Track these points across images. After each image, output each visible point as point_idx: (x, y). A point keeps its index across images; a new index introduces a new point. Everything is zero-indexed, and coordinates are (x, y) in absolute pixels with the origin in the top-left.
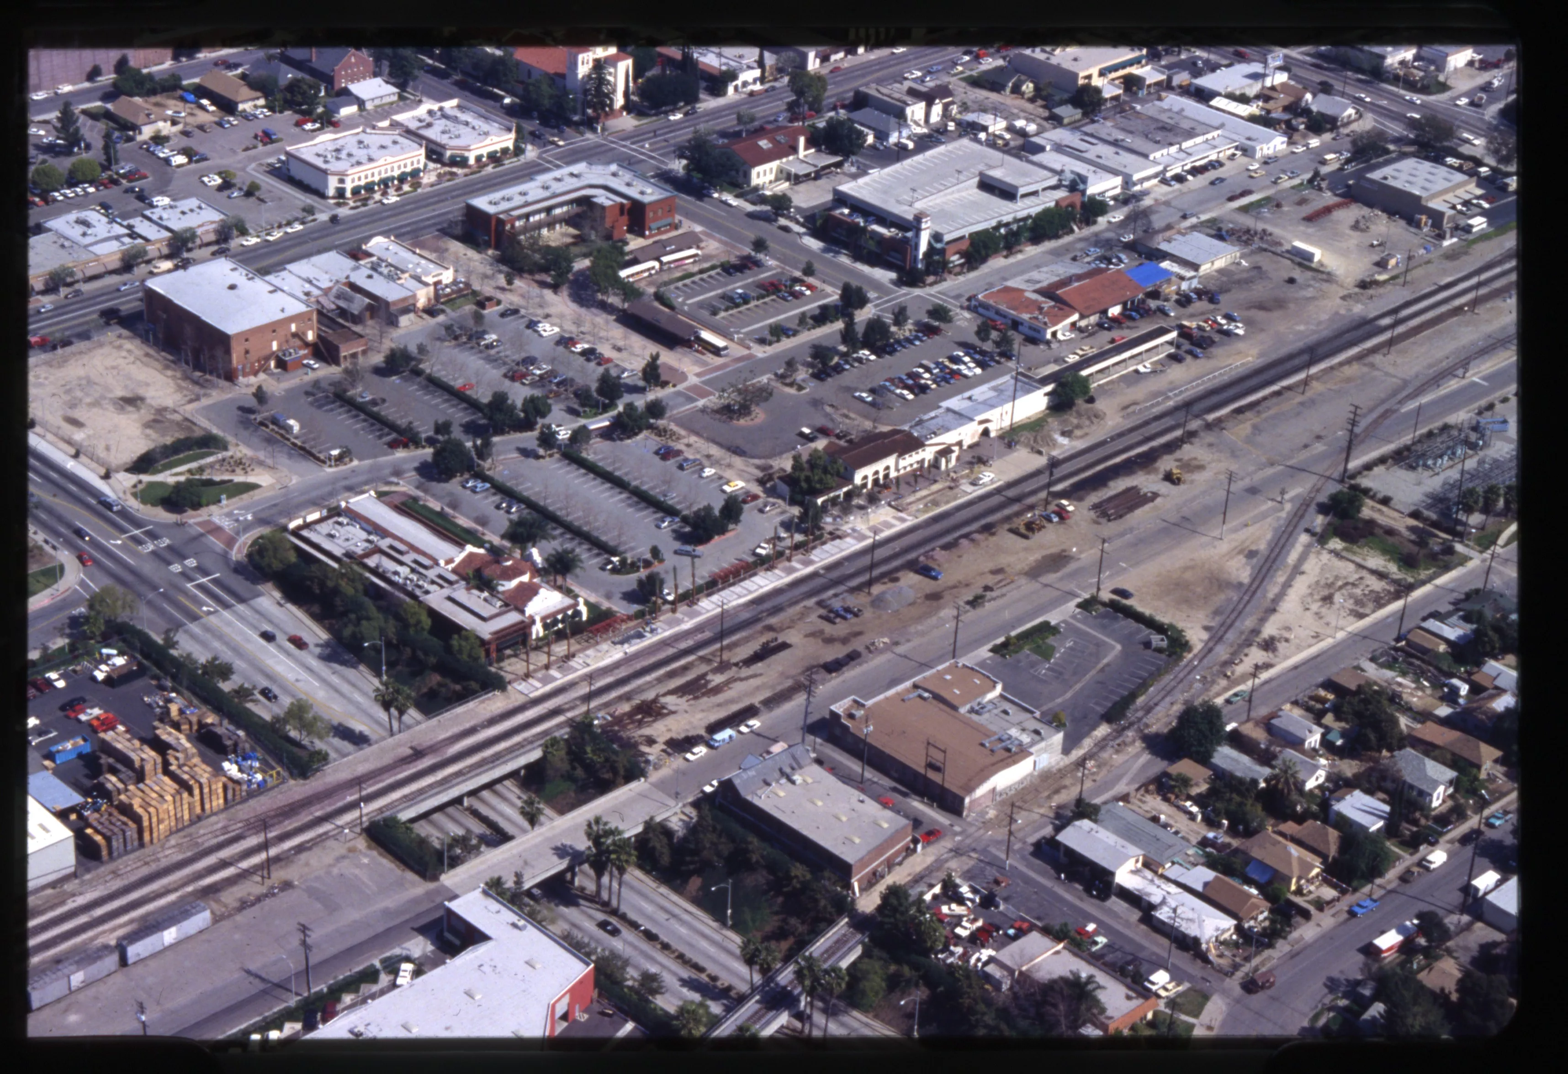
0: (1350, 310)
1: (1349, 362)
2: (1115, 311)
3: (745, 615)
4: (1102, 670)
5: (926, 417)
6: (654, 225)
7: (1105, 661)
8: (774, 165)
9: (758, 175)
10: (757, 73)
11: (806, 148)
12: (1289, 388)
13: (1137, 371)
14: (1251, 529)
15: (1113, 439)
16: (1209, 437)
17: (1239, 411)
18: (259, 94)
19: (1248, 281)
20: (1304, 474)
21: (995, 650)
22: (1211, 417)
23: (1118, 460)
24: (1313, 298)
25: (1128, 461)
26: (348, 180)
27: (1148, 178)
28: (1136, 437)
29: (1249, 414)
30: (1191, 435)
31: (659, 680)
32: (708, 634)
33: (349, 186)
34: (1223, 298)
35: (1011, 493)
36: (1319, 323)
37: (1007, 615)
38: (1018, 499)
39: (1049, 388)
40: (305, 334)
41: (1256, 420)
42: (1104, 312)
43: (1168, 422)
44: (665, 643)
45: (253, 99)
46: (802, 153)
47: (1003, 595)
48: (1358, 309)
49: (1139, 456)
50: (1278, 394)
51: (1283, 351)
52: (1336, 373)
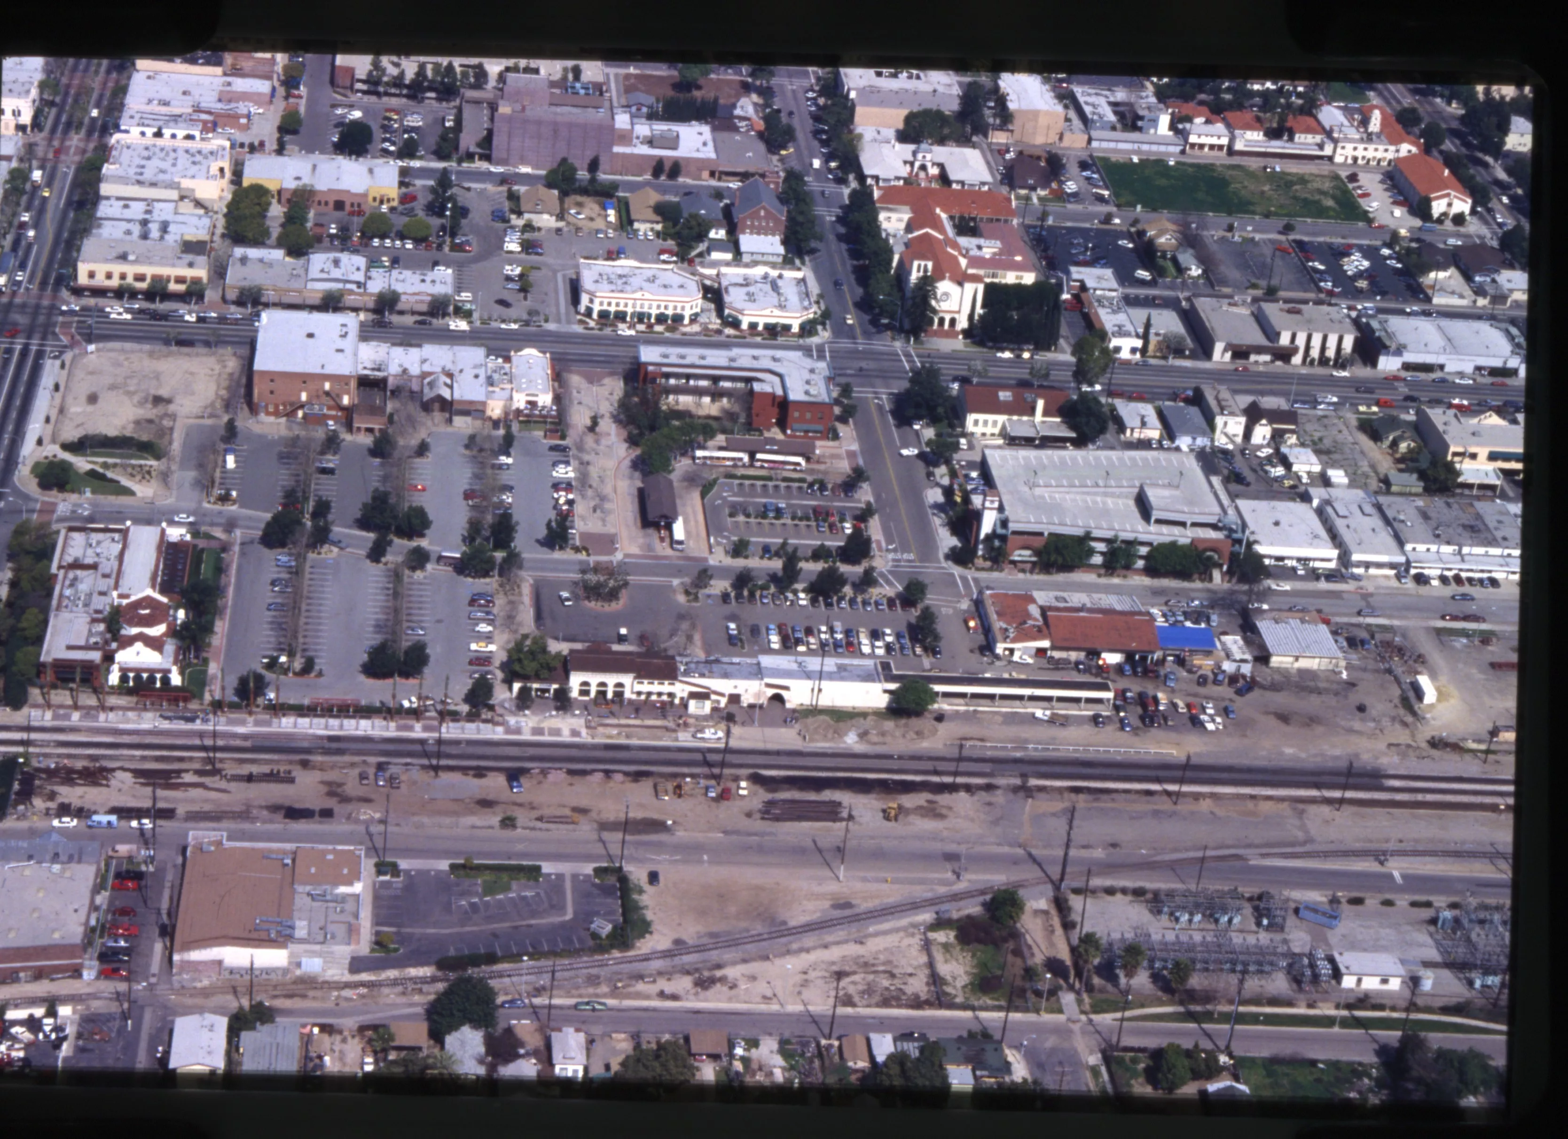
1: (1283, 799)
2: (1112, 658)
3: (305, 744)
4: (516, 928)
5: (725, 659)
6: (796, 426)
7: (533, 922)
8: (1001, 419)
9: (976, 423)
10: (1139, 343)
11: (1046, 413)
12: (1170, 793)
13: (1033, 715)
14: (885, 886)
15: (900, 758)
16: (1001, 797)
17: (1076, 789)
18: (659, 218)
20: (1036, 867)
21: (453, 867)
22: (1037, 782)
24: (1358, 732)
25: (880, 781)
26: (597, 301)
27: (1379, 565)
29: (1082, 796)
30: (985, 788)
31: (144, 758)
32: (248, 744)
33: (596, 308)
34: (1258, 693)
35: (716, 757)
37: (520, 847)
38: (712, 765)
39: (893, 686)
40: (340, 397)
41: (1079, 804)
42: (1094, 653)
44: (201, 734)
45: (652, 222)
46: (1039, 416)
47: (548, 830)
50: (1148, 793)
52: (1249, 802)
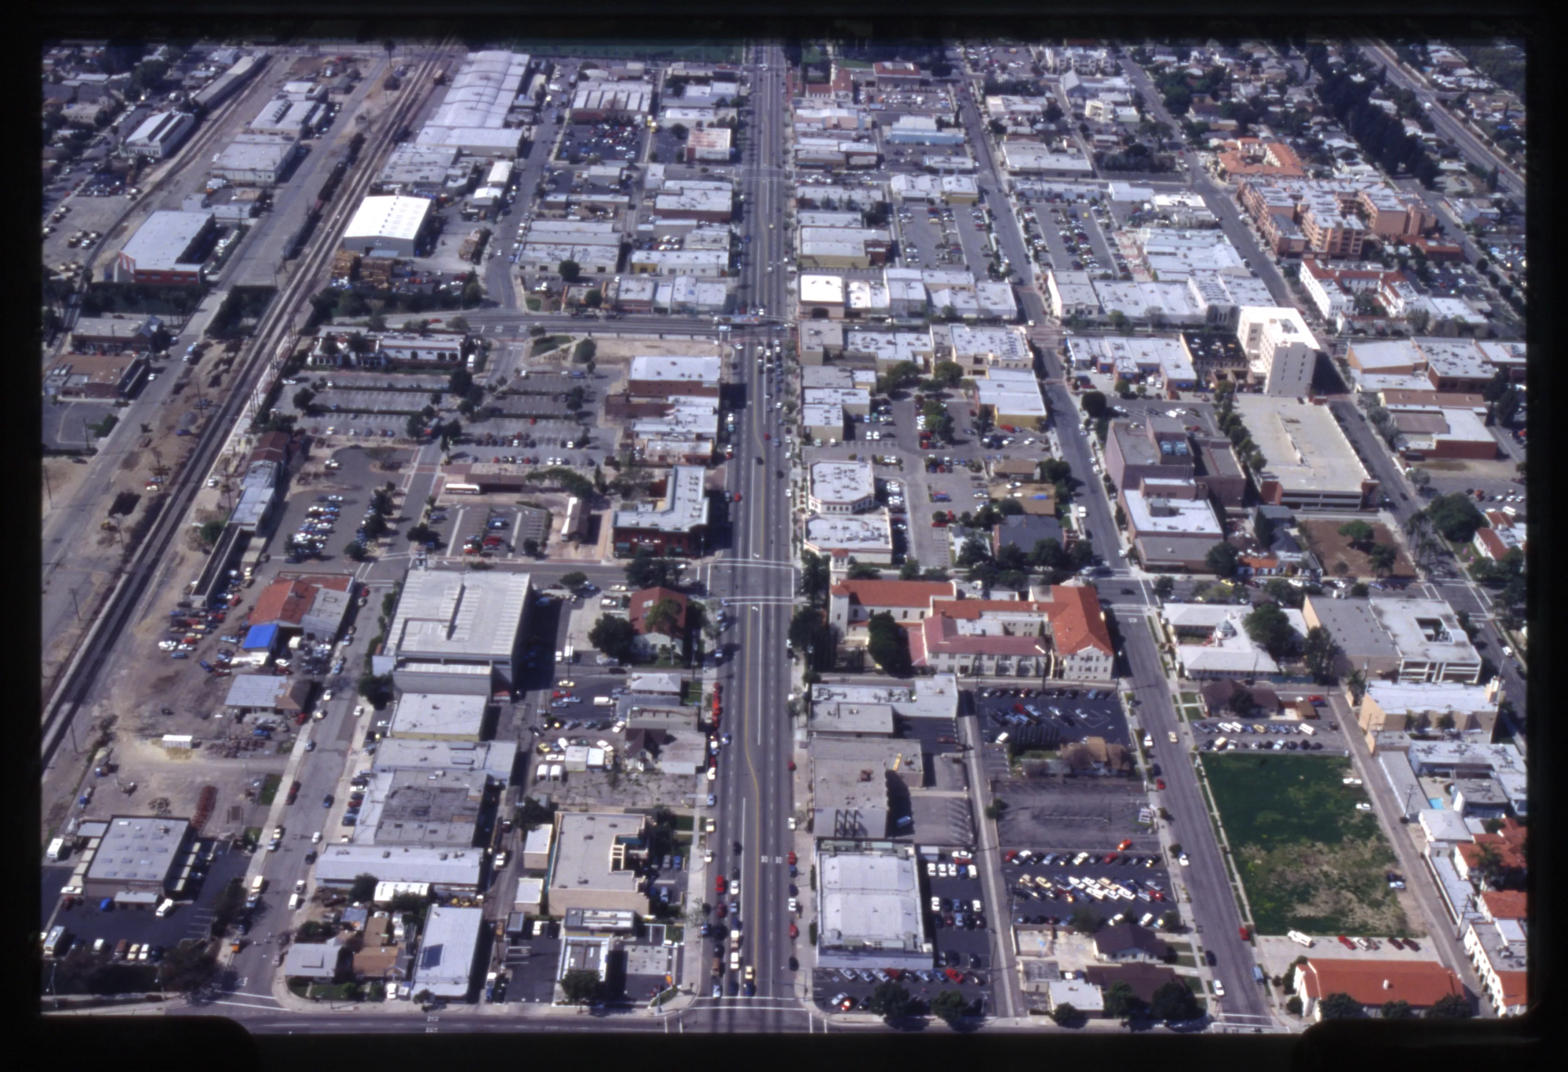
0: (101, 706)
1: (68, 660)
12: (92, 620)
16: (114, 563)
17: (111, 590)
19: (201, 699)
22: (124, 577)
23: (153, 528)
24: (138, 705)
25: (147, 529)
28: (157, 543)
29: (103, 590)
30: (126, 560)
34: (203, 674)
35: (190, 486)
36: (114, 682)
38: (184, 484)
41: (94, 589)
43: (148, 560)
48: (96, 711)
49: (144, 536)
50: (96, 613)
51: (119, 645)
52: (70, 647)
